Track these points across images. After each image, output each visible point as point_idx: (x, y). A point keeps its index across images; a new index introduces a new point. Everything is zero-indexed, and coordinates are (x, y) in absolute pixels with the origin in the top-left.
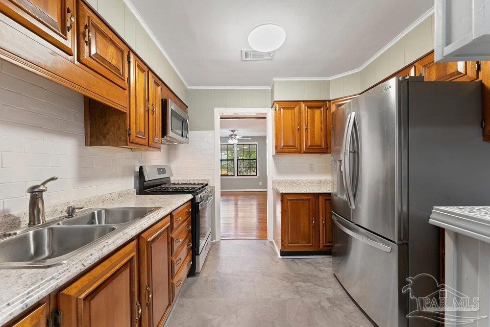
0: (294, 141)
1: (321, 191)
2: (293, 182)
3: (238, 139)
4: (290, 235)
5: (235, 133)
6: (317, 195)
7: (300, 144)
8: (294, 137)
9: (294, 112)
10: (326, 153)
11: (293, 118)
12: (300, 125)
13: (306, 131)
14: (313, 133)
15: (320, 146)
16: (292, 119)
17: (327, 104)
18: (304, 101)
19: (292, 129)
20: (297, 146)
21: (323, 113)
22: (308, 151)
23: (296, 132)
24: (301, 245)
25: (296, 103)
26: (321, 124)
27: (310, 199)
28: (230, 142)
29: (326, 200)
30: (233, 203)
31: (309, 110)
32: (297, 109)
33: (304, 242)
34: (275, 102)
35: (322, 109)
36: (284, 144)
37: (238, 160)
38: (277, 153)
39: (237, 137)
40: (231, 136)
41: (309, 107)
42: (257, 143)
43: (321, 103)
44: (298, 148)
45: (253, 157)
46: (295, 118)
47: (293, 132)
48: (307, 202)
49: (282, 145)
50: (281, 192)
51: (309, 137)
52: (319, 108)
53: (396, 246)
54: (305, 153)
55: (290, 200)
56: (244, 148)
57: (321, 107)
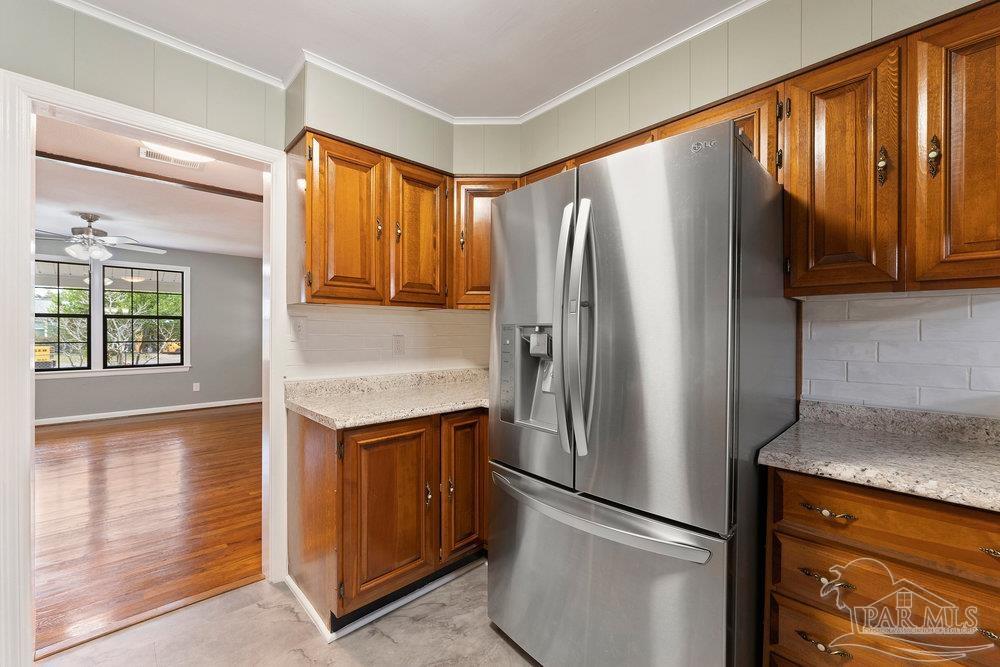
0: (364, 266)
1: (447, 408)
2: (353, 386)
3: (111, 248)
4: (364, 558)
5: (96, 225)
6: (435, 421)
7: (382, 277)
8: (365, 253)
9: (369, 181)
10: (442, 305)
11: (364, 198)
12: (381, 220)
13: (398, 241)
14: (415, 248)
15: (432, 287)
16: (361, 199)
17: (445, 182)
18: (395, 158)
19: (362, 230)
20: (375, 281)
21: (438, 205)
22: (405, 297)
23: (374, 243)
24: (398, 572)
25: (374, 157)
26: (435, 229)
27: (420, 435)
28: (75, 251)
29: (456, 429)
30: (83, 464)
31: (407, 186)
32: (374, 173)
33: (404, 562)
34: (306, 130)
35: (437, 192)
36: (336, 270)
37: (105, 317)
38: (313, 296)
39: (109, 240)
40: (76, 231)
41: (407, 179)
42: (187, 271)
43: (435, 178)
44: (378, 288)
45: (165, 308)
46: (369, 197)
47: (364, 239)
48: (414, 442)
49: (331, 276)
50: (339, 425)
51: (406, 260)
52: (432, 186)
53: (722, 545)
54: (394, 302)
55: (367, 446)
56: (135, 280)
57: (435, 187)
